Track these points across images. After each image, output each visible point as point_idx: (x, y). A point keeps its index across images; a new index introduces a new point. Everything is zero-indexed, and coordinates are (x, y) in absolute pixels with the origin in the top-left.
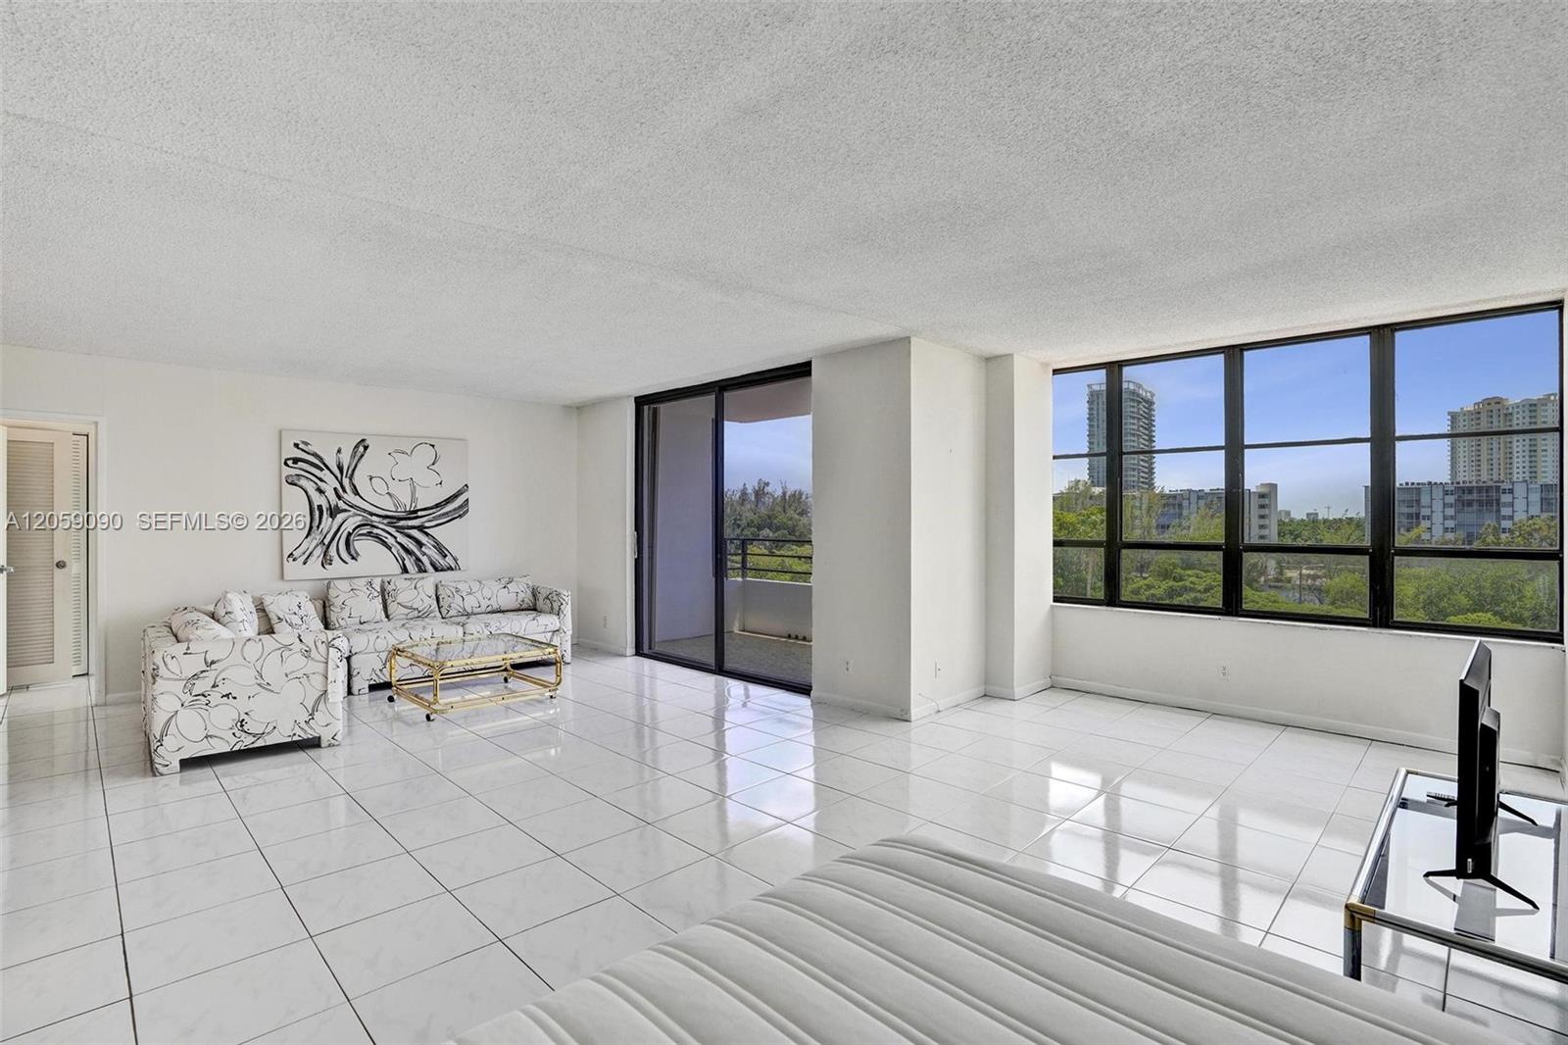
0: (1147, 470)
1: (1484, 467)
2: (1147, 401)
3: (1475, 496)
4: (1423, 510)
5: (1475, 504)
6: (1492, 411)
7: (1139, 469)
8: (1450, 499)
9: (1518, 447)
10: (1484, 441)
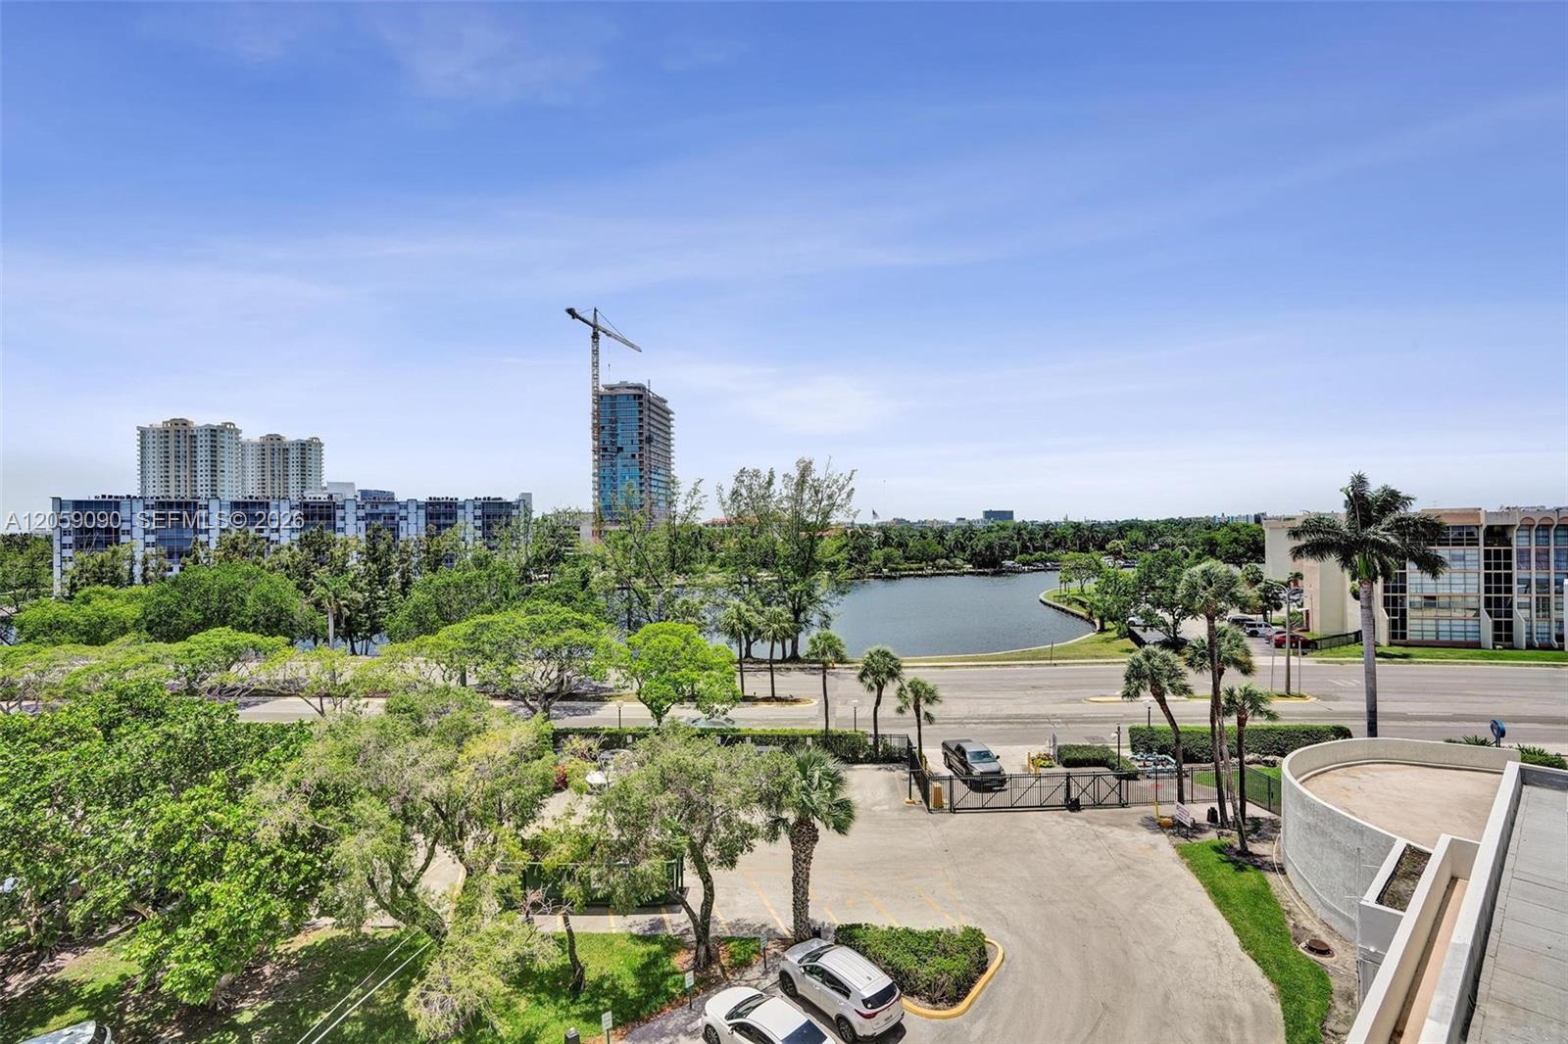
1: (173, 483)
3: (175, 511)
6: (179, 431)
9: (203, 467)
10: (172, 459)
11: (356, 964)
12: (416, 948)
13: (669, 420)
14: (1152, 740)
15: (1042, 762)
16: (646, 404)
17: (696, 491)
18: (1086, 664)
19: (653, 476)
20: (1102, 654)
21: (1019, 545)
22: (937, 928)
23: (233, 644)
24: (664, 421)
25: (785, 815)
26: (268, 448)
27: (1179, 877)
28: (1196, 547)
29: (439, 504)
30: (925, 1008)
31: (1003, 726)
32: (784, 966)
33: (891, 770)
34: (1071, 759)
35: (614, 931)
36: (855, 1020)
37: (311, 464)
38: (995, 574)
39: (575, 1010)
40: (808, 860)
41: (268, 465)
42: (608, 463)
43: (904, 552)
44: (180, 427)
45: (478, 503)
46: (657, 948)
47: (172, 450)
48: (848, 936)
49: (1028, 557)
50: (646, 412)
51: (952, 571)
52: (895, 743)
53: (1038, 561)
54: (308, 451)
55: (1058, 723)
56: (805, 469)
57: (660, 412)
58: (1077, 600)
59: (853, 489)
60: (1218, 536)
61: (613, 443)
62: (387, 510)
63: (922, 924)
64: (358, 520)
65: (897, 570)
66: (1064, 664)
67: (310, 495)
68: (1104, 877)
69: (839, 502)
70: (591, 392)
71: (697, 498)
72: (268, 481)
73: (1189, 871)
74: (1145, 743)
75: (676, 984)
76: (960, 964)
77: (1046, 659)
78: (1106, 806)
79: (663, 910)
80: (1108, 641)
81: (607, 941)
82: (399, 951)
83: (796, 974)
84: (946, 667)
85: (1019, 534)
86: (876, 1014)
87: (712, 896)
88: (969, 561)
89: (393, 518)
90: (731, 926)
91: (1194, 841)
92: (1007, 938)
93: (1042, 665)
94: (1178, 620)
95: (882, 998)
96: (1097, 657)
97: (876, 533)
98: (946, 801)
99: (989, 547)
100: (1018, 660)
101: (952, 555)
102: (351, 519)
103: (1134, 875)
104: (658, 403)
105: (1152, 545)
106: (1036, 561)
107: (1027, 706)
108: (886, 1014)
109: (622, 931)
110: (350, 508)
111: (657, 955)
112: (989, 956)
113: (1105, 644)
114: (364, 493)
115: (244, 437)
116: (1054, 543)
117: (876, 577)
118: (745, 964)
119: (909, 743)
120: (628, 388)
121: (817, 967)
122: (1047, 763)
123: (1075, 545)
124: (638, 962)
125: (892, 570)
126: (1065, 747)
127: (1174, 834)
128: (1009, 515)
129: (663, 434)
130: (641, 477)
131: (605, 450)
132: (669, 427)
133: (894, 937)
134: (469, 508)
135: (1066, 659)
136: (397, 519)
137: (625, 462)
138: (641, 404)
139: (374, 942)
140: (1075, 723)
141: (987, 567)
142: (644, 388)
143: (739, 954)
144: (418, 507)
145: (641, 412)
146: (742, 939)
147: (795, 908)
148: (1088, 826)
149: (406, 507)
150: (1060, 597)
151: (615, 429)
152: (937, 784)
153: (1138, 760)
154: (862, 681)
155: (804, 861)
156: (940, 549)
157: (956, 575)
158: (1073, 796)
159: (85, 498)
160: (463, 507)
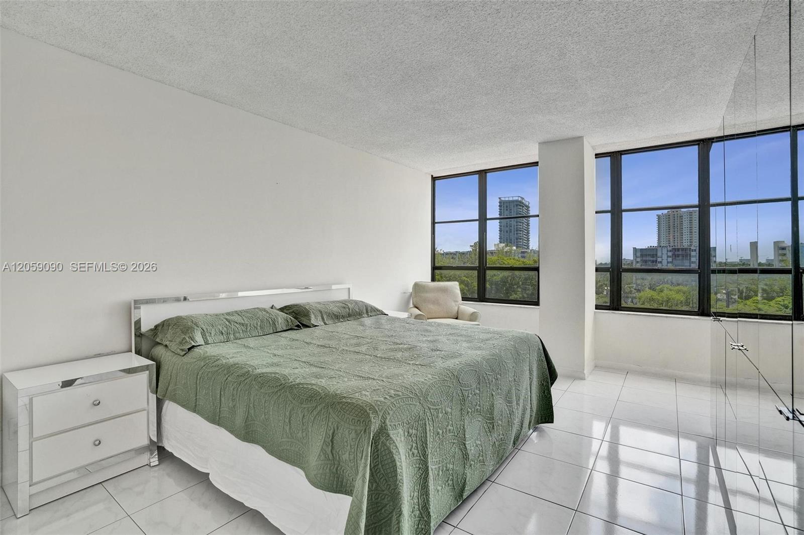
0: (526, 239)
2: (526, 206)
3: (680, 252)
4: (658, 259)
5: (681, 256)
6: (674, 215)
7: (523, 239)
8: (670, 254)
9: (685, 231)
10: (671, 228)
159: (644, 248)
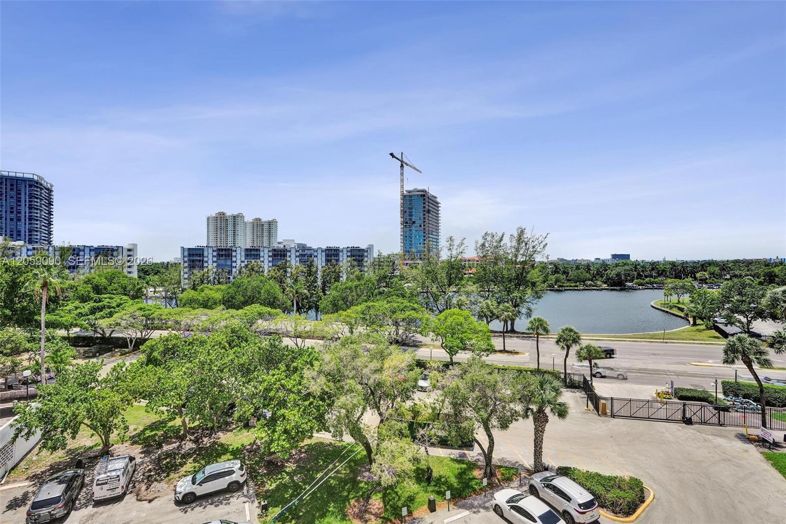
1: (219, 240)
2: (48, 189)
3: (224, 253)
4: (205, 258)
5: (224, 256)
8: (215, 254)
9: (230, 233)
10: (219, 230)
11: (330, 455)
12: (354, 452)
13: (438, 207)
14: (738, 390)
15: (665, 396)
16: (427, 199)
17: (462, 244)
18: (686, 343)
19: (430, 236)
20: (696, 338)
21: (635, 273)
22: (614, 475)
23: (261, 311)
24: (435, 208)
25: (531, 407)
26: (255, 224)
27: (767, 471)
28: (758, 277)
29: (331, 250)
30: (611, 515)
31: (637, 374)
32: (532, 482)
33: (574, 392)
34: (685, 397)
35: (442, 456)
36: (574, 514)
37: (273, 231)
38: (621, 290)
39: (430, 489)
40: (543, 431)
41: (255, 232)
42: (408, 229)
43: (567, 277)
44: (222, 216)
45: (349, 249)
46: (464, 466)
47: (219, 225)
48: (564, 472)
49: (642, 281)
50: (427, 204)
51: (595, 288)
52: (576, 378)
53: (648, 283)
54: (272, 224)
55: (672, 375)
56: (521, 233)
57: (434, 203)
58: (676, 307)
59: (546, 244)
60: (776, 270)
61: (410, 220)
62: (309, 252)
63: (606, 473)
64: (296, 257)
65: (562, 286)
66: (672, 342)
67: (275, 245)
68: (713, 463)
69: (538, 250)
70: (400, 194)
71: (462, 247)
72: (255, 239)
73: (774, 469)
74: (733, 391)
75: (477, 484)
76: (630, 496)
77: (660, 339)
78: (710, 424)
79: (465, 449)
80: (700, 331)
81: (440, 460)
82: (347, 452)
83: (539, 487)
84: (599, 340)
85: (636, 267)
86: (586, 512)
87: (493, 443)
88: (605, 283)
89: (311, 256)
90: (500, 460)
91: (775, 451)
92: (655, 487)
93: (658, 342)
94: (751, 321)
95: (588, 505)
96: (693, 340)
97: (550, 267)
98: (608, 411)
99: (618, 275)
100: (642, 338)
101: (594, 279)
102: (293, 256)
103: (733, 465)
104: (433, 198)
105: (725, 275)
106: (647, 283)
107: (651, 364)
108: (590, 514)
109: (446, 456)
110: (293, 251)
111: (465, 469)
112: (645, 494)
113: (698, 333)
114: (299, 245)
115: (246, 220)
116: (658, 273)
117: (551, 290)
118: (509, 480)
119: (585, 378)
120: (418, 191)
121: (551, 485)
122: (668, 396)
123: (672, 275)
124: (457, 472)
125: (560, 286)
126: (679, 388)
127: (760, 446)
128: (627, 257)
129: (435, 214)
130: (424, 236)
131: (407, 223)
132: (438, 211)
133: (590, 476)
134: (345, 252)
135: (673, 339)
136: (313, 256)
137: (417, 229)
138: (424, 199)
139: (335, 446)
140: (683, 376)
141: (616, 286)
142: (426, 191)
143: (506, 474)
144: (322, 251)
145: (424, 203)
146: (506, 467)
147: (535, 455)
148: (699, 434)
149: (317, 251)
150: (665, 304)
151: (411, 212)
152: (603, 401)
153: (728, 401)
154: (558, 344)
155: (541, 431)
156: (588, 275)
157: (598, 290)
158: (688, 416)
159: (192, 247)
160: (342, 251)
